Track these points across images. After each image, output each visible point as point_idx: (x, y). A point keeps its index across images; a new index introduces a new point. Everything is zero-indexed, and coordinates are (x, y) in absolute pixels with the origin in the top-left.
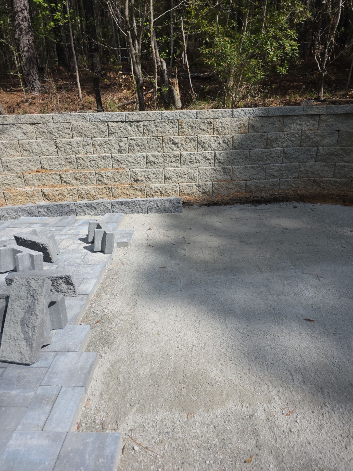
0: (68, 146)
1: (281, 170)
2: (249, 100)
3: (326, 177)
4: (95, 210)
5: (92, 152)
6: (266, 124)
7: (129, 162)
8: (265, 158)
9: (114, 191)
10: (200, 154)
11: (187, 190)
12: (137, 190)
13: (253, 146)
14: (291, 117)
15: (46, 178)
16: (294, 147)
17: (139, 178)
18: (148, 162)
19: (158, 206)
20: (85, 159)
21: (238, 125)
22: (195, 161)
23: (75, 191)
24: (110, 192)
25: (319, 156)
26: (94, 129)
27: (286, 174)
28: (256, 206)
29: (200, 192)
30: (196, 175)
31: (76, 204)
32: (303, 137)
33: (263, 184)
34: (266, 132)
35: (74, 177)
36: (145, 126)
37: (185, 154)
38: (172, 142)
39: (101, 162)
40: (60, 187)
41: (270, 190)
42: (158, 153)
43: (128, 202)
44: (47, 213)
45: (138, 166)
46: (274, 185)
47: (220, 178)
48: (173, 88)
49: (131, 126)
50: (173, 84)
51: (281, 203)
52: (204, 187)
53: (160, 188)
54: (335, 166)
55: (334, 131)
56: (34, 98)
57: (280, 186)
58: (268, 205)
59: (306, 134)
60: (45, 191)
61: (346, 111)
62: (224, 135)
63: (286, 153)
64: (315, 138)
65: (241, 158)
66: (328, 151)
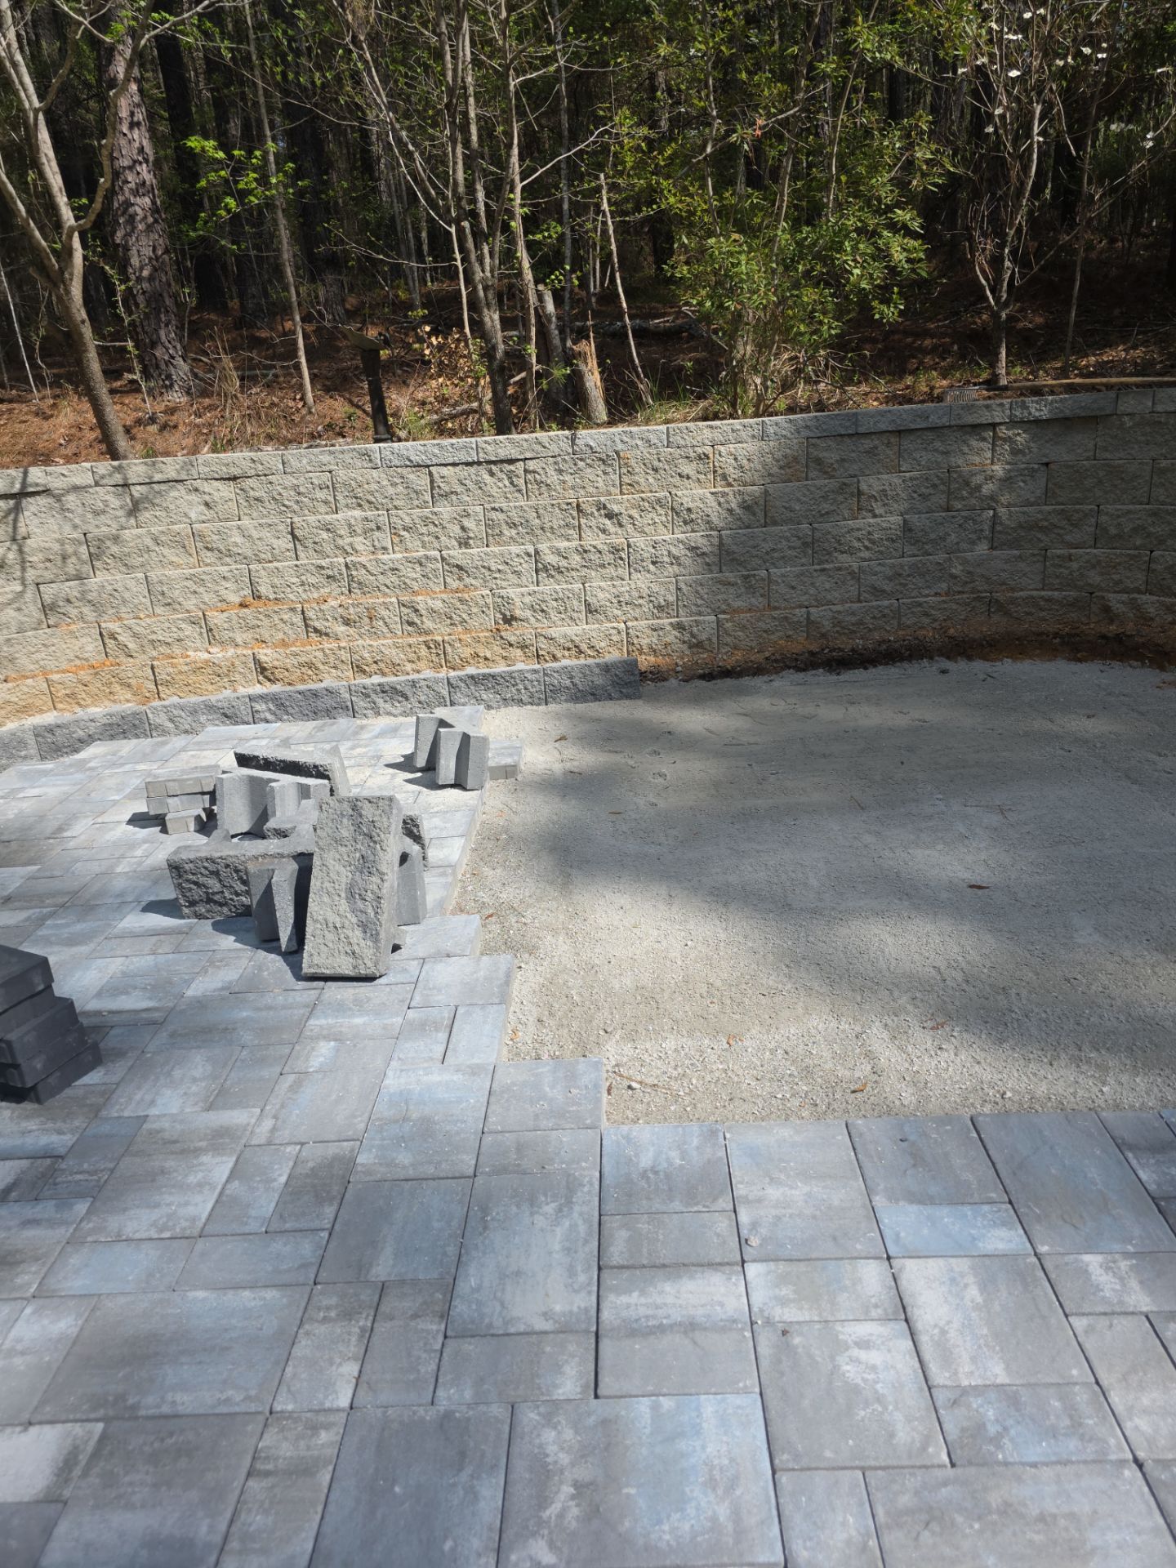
0: (325, 535)
1: (900, 575)
2: (801, 392)
3: (1022, 590)
4: (405, 703)
5: (390, 547)
6: (853, 455)
7: (489, 569)
8: (856, 544)
9: (449, 649)
10: (682, 542)
11: (647, 641)
12: (511, 645)
13: (822, 515)
14: (919, 433)
15: (266, 622)
16: (933, 511)
17: (518, 613)
18: (542, 569)
19: (574, 685)
20: (370, 568)
21: (778, 461)
22: (666, 559)
23: (345, 655)
24: (438, 655)
25: (1000, 532)
26: (394, 485)
27: (914, 584)
28: (838, 674)
29: (684, 642)
30: (672, 598)
31: (353, 688)
32: (954, 486)
33: (853, 614)
34: (855, 476)
35: (342, 617)
36: (530, 472)
37: (639, 541)
38: (602, 512)
39: (412, 573)
40: (303, 645)
41: (875, 629)
42: (566, 544)
43: (493, 677)
44: (274, 714)
45: (513, 579)
46: (884, 616)
47: (737, 604)
48: (582, 367)
49: (492, 474)
50: (581, 355)
51: (906, 665)
52: (695, 630)
53: (574, 638)
54: (1045, 557)
55: (1036, 466)
56: (171, 411)
57: (899, 619)
58: (872, 671)
59: (960, 476)
60: (263, 658)
61: (1062, 411)
62: (741, 488)
63: (910, 530)
64: (985, 487)
65: (790, 548)
66: (1022, 519)
